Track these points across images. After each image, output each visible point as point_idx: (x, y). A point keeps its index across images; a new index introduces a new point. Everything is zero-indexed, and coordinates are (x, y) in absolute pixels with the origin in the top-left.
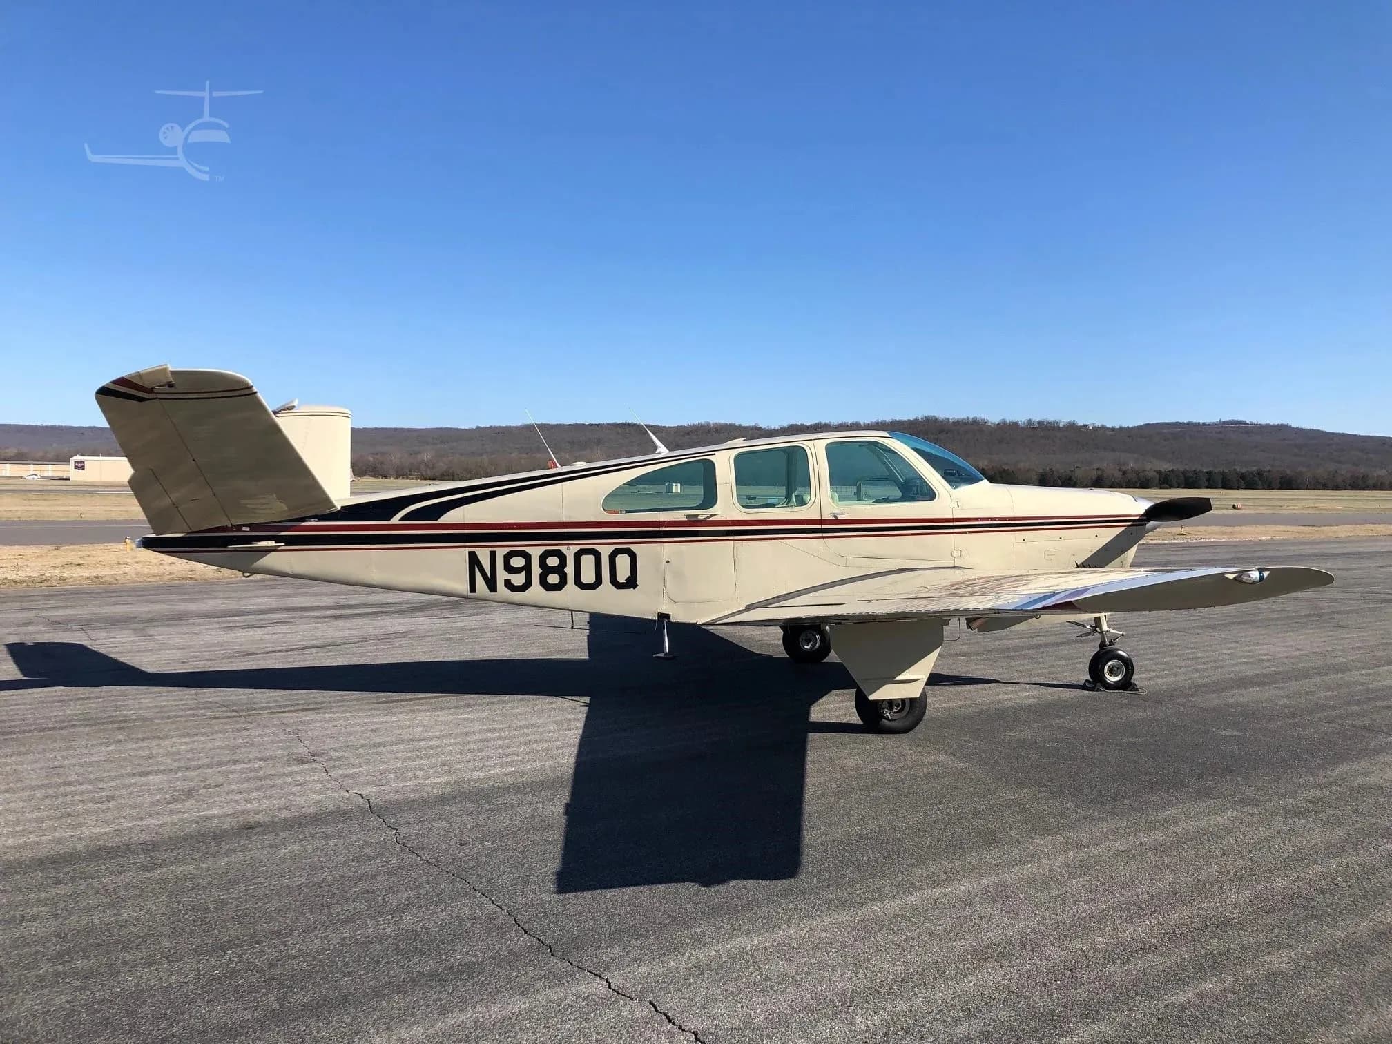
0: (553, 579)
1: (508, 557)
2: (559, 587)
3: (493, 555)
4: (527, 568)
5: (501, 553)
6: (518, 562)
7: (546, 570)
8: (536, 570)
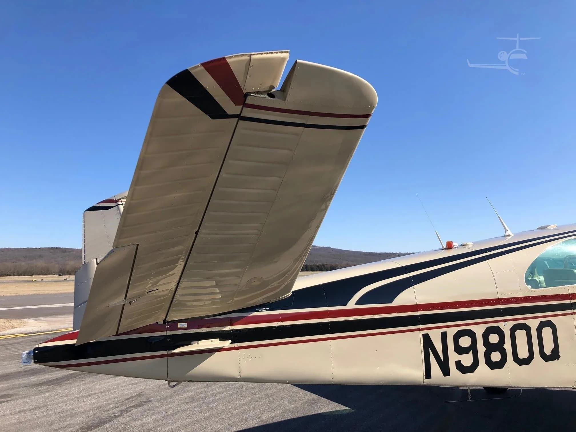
0: (496, 357)
1: (457, 337)
2: (500, 365)
3: (444, 335)
4: (473, 348)
5: (451, 332)
6: (465, 342)
7: (490, 348)
8: (481, 349)
